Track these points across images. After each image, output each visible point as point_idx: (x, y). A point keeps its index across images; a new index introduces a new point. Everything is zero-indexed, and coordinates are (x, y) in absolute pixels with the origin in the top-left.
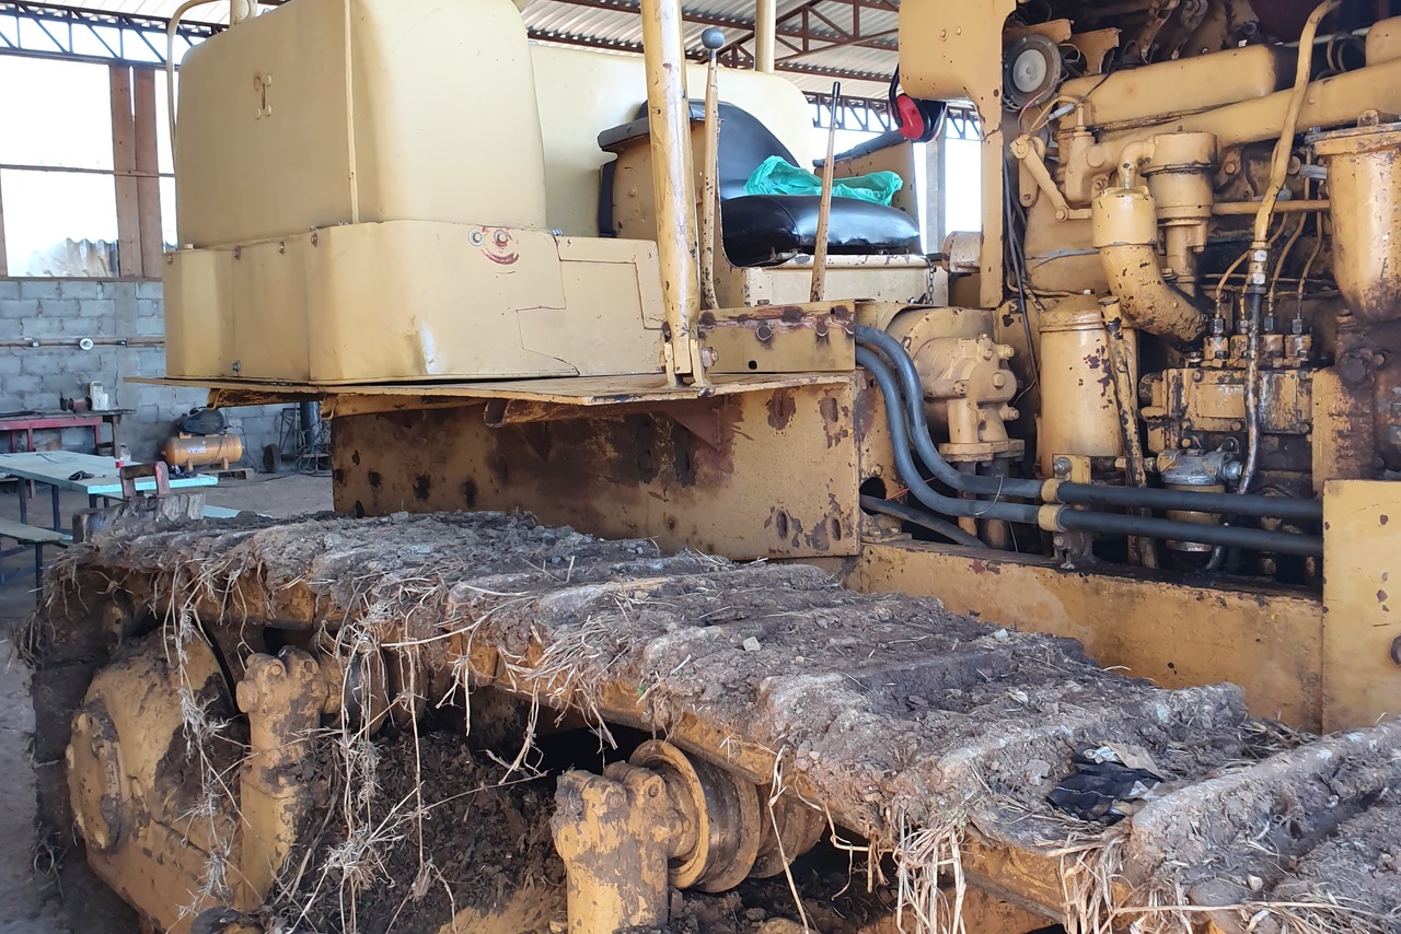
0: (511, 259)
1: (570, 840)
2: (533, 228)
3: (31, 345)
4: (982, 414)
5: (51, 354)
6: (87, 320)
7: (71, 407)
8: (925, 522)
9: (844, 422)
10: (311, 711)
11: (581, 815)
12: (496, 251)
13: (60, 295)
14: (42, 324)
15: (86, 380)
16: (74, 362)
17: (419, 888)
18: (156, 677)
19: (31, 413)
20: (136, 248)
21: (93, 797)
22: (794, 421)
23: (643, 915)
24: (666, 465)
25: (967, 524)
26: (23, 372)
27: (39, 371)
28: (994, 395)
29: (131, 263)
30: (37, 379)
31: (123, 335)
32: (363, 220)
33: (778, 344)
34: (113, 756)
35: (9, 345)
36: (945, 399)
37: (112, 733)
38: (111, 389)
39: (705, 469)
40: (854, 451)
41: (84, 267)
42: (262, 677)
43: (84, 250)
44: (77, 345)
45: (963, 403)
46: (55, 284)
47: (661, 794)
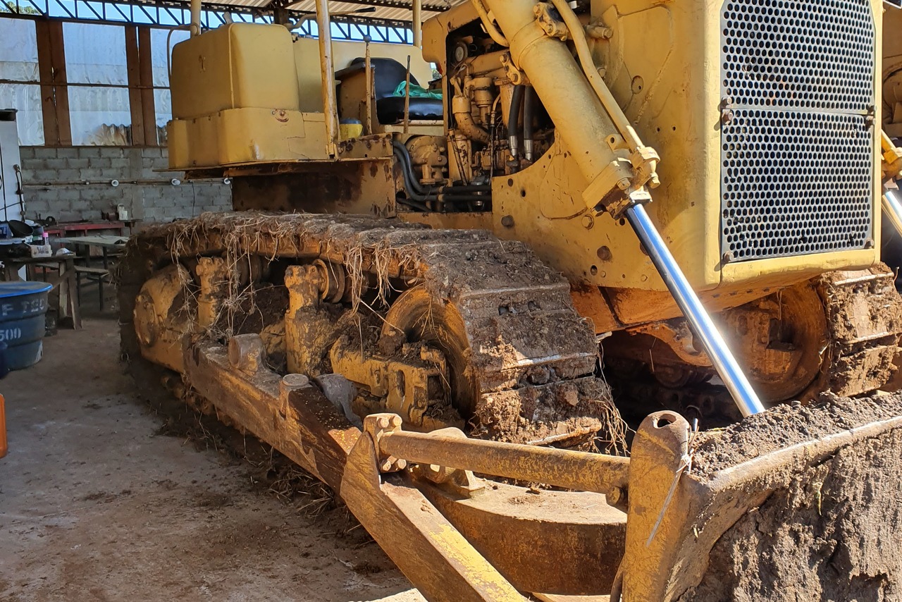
0: (286, 120)
1: (288, 282)
2: (293, 110)
3: (85, 183)
4: (433, 170)
5: (96, 189)
6: (115, 170)
7: (108, 218)
8: (416, 205)
9: (390, 173)
10: (221, 276)
11: (292, 275)
12: (280, 117)
13: (100, 156)
14: (90, 172)
15: (115, 203)
16: (108, 193)
17: (252, 311)
18: (167, 280)
19: (86, 221)
20: (141, 129)
21: (144, 324)
22: (378, 174)
23: (310, 303)
24: (343, 193)
25: (428, 205)
26: (81, 199)
27: (90, 198)
28: (438, 163)
29: (138, 137)
30: (88, 203)
31: (135, 178)
32: (236, 107)
33: (373, 148)
34: (152, 308)
35: (74, 184)
36: (421, 165)
37: (151, 301)
38: (129, 208)
39: (354, 193)
40: (393, 182)
41: (112, 140)
42: (205, 263)
43: (113, 130)
44: (110, 184)
45: (426, 166)
46: (97, 150)
47: (316, 271)
